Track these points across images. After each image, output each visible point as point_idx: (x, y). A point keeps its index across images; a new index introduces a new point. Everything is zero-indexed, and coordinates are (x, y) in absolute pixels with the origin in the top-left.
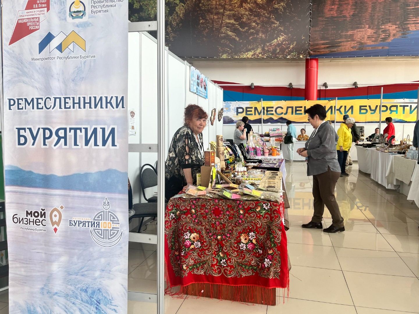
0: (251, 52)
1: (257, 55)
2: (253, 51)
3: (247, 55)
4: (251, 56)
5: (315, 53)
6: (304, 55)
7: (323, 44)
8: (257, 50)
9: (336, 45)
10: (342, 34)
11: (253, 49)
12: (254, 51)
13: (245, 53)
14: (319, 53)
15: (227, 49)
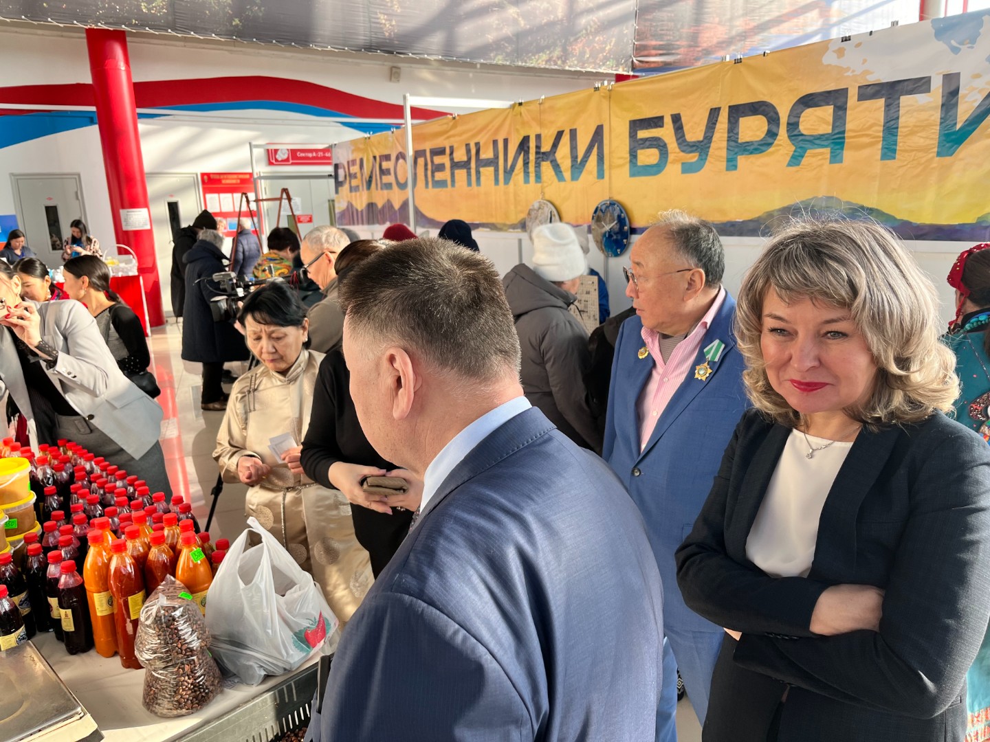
0: (545, 54)
1: (554, 61)
2: (548, 52)
3: (538, 60)
4: (544, 63)
5: (641, 64)
6: (626, 67)
7: (655, 48)
8: (554, 49)
9: (673, 52)
10: (681, 30)
11: (548, 47)
12: (550, 53)
13: (534, 56)
14: (647, 66)
15: (503, 44)
